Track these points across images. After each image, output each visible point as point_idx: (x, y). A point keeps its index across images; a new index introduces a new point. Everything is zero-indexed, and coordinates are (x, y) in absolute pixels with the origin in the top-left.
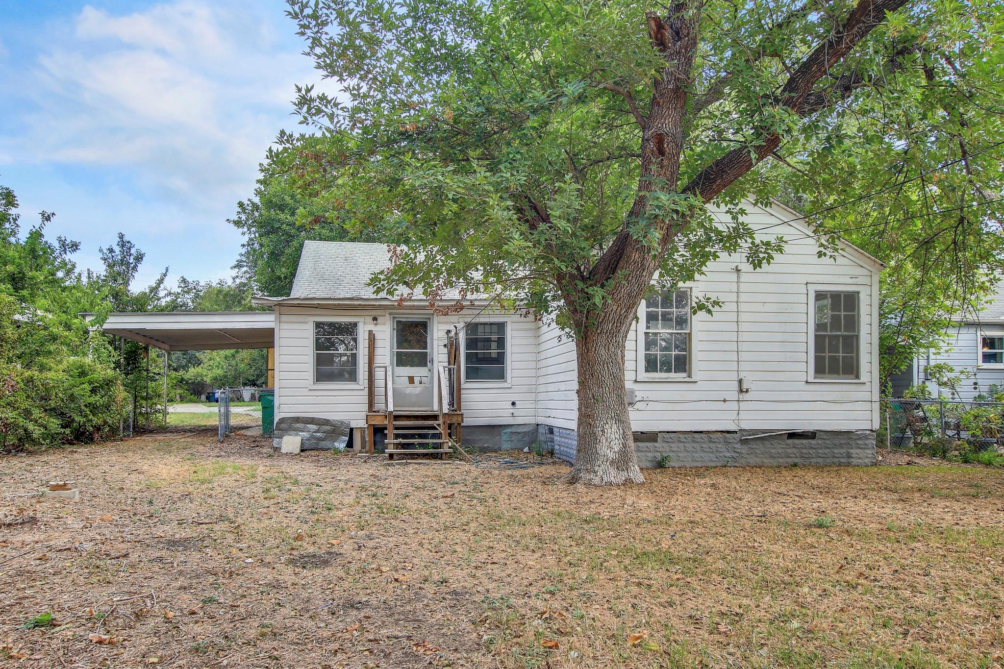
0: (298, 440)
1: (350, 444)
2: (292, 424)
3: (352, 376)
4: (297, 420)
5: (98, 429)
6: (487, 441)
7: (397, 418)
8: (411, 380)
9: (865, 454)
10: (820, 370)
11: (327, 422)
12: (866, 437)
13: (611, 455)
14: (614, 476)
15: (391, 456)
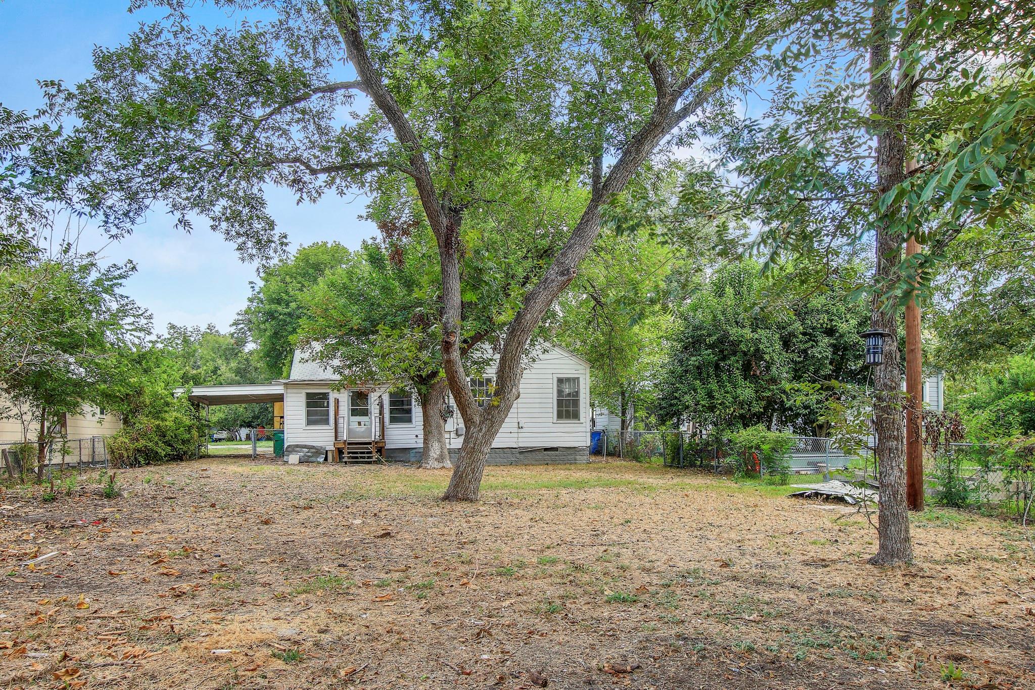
0: (298, 456)
1: (326, 459)
2: (294, 448)
3: (326, 422)
4: (297, 446)
5: (185, 453)
6: (402, 456)
7: (349, 444)
8: (359, 423)
9: (584, 458)
10: (560, 416)
11: (313, 447)
12: (584, 450)
13: (436, 456)
14: (436, 465)
15: (346, 463)
